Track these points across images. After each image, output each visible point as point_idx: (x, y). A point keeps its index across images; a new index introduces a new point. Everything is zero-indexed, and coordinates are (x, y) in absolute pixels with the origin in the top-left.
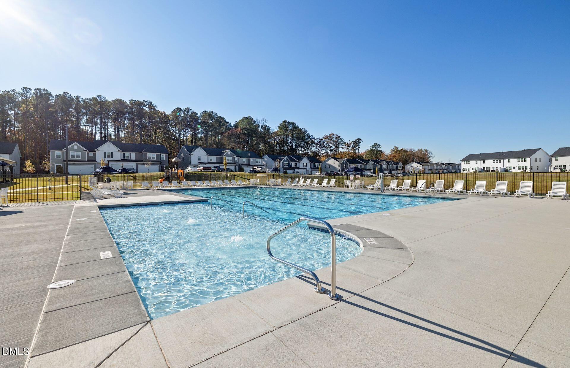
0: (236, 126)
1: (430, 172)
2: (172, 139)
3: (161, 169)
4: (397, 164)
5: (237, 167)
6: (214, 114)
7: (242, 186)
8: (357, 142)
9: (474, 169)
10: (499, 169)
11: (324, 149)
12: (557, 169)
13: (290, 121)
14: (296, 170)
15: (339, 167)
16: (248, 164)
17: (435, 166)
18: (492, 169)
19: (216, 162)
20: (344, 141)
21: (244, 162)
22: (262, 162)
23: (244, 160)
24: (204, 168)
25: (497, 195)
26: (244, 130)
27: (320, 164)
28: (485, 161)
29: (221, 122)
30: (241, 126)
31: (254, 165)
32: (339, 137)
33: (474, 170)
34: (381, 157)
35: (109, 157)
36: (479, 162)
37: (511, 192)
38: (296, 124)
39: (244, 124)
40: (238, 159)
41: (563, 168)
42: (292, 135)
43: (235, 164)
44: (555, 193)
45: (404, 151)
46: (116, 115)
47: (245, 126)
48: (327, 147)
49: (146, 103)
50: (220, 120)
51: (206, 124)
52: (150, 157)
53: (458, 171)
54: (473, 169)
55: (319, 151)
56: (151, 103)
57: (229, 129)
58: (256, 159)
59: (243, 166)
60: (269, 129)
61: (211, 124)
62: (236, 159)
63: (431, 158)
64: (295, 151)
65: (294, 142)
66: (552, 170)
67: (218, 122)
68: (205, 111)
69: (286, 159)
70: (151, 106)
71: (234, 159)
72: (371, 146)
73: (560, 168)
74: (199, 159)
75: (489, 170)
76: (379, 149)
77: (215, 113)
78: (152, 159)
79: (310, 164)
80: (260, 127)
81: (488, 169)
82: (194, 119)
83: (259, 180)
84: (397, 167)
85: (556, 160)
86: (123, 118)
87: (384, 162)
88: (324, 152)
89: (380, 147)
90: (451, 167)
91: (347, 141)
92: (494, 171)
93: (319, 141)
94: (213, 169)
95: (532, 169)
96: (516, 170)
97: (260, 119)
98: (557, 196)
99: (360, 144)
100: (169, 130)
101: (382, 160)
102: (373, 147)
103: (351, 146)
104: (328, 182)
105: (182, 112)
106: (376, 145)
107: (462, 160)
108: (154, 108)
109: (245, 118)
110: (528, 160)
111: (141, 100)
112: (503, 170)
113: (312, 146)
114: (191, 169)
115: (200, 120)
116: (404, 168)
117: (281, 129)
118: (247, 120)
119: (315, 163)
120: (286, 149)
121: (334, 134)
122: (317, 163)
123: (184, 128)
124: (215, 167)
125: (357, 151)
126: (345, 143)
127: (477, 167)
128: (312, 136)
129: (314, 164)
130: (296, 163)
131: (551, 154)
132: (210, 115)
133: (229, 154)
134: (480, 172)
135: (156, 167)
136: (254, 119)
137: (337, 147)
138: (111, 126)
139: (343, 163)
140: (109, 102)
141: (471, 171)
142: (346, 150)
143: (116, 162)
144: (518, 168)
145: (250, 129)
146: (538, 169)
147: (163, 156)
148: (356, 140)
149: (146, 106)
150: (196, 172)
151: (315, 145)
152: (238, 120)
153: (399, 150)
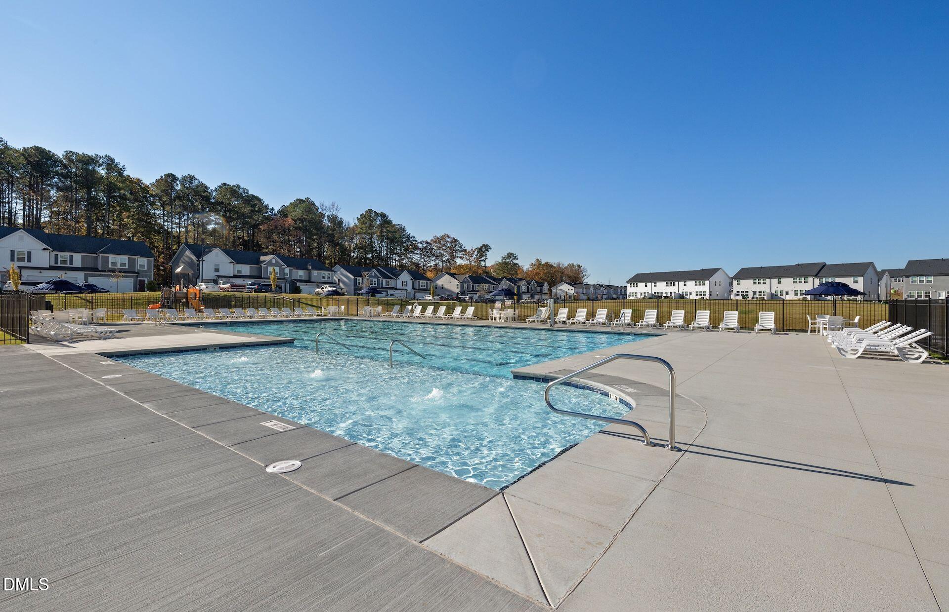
0: (284, 213)
1: (585, 297)
2: (155, 231)
3: (138, 286)
4: (541, 285)
5: (288, 285)
6: (241, 190)
7: (315, 317)
8: (483, 250)
9: (643, 294)
10: (673, 294)
11: (433, 259)
12: (738, 295)
13: (379, 211)
14: (390, 292)
15: (458, 288)
16: (309, 281)
17: (592, 288)
18: (664, 295)
19: (249, 275)
20: (463, 247)
21: (301, 276)
22: (332, 277)
23: (301, 274)
24: (231, 286)
25: (697, 329)
26: (298, 222)
27: (429, 282)
28: (657, 283)
29: (255, 205)
30: (293, 214)
31: (320, 283)
32: (456, 241)
33: (643, 296)
34: (517, 274)
35: (20, 259)
36: (649, 284)
37: (715, 324)
38: (388, 217)
39: (299, 212)
40: (291, 271)
41: (745, 295)
42: (381, 233)
43: (284, 279)
44: (762, 326)
45: (548, 265)
46: (30, 179)
47: (300, 216)
48: (437, 256)
49: (101, 160)
50: (253, 202)
51: (226, 207)
52: (114, 264)
53: (621, 297)
54: (641, 294)
55: (426, 261)
56: (112, 160)
57: (269, 218)
58: (323, 272)
59: (298, 284)
60: (341, 223)
61: (236, 207)
62: (287, 270)
63: (585, 277)
64: (386, 259)
65: (384, 245)
66: (733, 297)
67: (249, 204)
68: (225, 184)
69: (373, 273)
70: (111, 165)
71: (282, 270)
72: (504, 256)
73: (742, 295)
74: (217, 270)
75: (662, 295)
76: (516, 261)
77: (244, 189)
78: (119, 266)
79: (413, 282)
80: (326, 218)
81: (660, 295)
82: (201, 196)
83: (343, 307)
84: (541, 289)
85: (738, 284)
86: (47, 185)
87: (524, 282)
88: (432, 263)
89: (516, 258)
90: (612, 291)
91: (468, 248)
92: (667, 297)
93: (425, 246)
94: (249, 288)
95: (711, 295)
96: (693, 297)
97: (327, 204)
98: (765, 330)
99: (487, 253)
100: (147, 214)
101: (521, 279)
102: (505, 258)
103: (474, 256)
104: (463, 312)
105: (178, 182)
106: (510, 255)
107: (628, 282)
108: (120, 172)
109: (300, 201)
110: (707, 282)
111: (91, 153)
112: (677, 296)
113: (414, 253)
114: (207, 287)
115: (214, 198)
116: (550, 291)
117: (363, 223)
118: (304, 205)
119: (421, 281)
120: (370, 256)
121: (448, 237)
122: (423, 282)
123: (180, 212)
124: (252, 284)
125: (483, 264)
126: (465, 251)
127: (646, 292)
128: (414, 237)
129: (419, 282)
130: (390, 280)
131: (732, 275)
132: (234, 191)
133: (274, 261)
134: (650, 298)
135: (130, 282)
136: (317, 204)
137: (453, 257)
138: (17, 198)
139: (464, 282)
140: (16, 151)
141: (639, 296)
142: (467, 262)
143: (39, 271)
144: (695, 294)
145: (308, 221)
146: (717, 295)
147: (142, 262)
148: (482, 247)
149: (100, 165)
150: (218, 293)
151: (418, 252)
152: (287, 204)
153: (542, 263)
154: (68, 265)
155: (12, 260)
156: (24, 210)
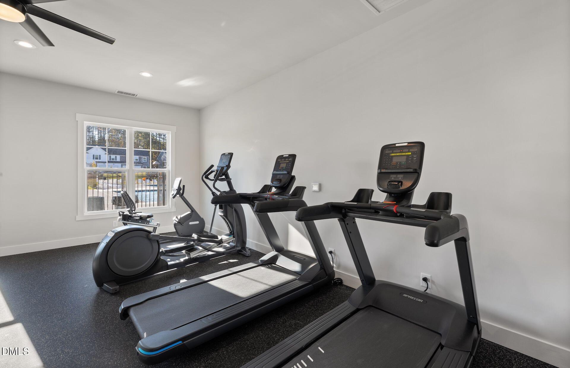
35: (97, 158)
154: (115, 161)
155: (94, 159)
156: (98, 134)
